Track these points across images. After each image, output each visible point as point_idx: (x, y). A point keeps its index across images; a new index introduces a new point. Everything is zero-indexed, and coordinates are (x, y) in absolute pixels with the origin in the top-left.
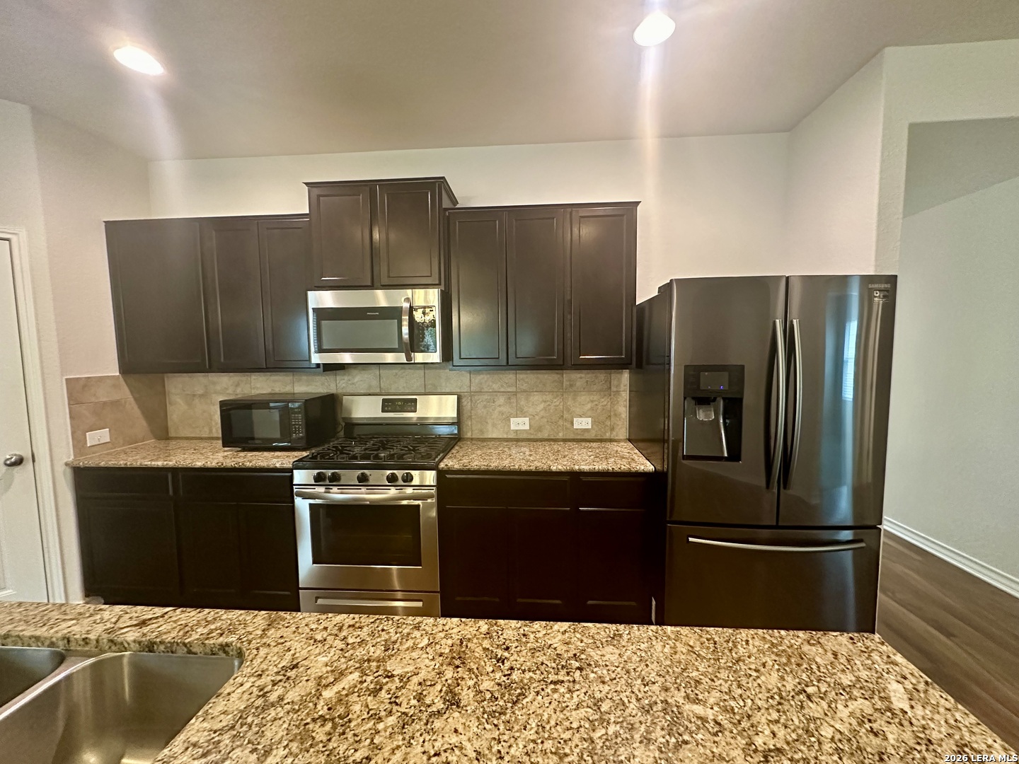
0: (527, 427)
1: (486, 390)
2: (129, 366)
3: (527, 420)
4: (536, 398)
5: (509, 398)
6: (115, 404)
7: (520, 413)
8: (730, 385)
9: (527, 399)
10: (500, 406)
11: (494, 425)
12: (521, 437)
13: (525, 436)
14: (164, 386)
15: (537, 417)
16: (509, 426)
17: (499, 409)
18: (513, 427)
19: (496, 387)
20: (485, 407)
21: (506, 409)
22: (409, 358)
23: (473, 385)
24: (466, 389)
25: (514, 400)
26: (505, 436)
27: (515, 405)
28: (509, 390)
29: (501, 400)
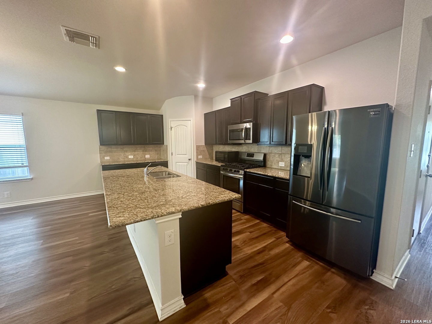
0: (284, 166)
1: (273, 152)
2: (206, 143)
3: (284, 163)
4: (287, 156)
5: (279, 155)
6: (204, 151)
7: (282, 160)
8: (307, 151)
9: (284, 156)
10: (276, 158)
11: (275, 164)
12: (282, 169)
13: (283, 168)
14: (213, 148)
15: (287, 163)
16: (279, 165)
17: (276, 159)
18: (280, 165)
19: (276, 151)
20: (273, 158)
21: (278, 159)
22: (245, 142)
23: (270, 150)
24: (267, 152)
25: (280, 156)
26: (277, 168)
27: (281, 158)
28: (280, 153)
29: (277, 156)
